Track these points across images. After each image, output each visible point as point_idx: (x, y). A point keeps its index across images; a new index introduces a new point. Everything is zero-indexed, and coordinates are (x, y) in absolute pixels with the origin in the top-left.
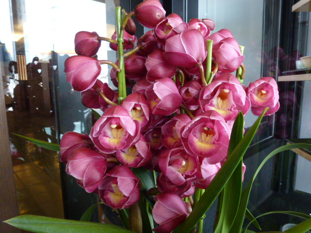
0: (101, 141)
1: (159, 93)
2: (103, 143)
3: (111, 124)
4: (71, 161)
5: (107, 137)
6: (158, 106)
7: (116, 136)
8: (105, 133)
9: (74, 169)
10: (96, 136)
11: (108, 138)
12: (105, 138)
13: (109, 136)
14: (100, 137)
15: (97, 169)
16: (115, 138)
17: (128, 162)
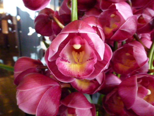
0: (59, 67)
1: (124, 13)
2: (61, 69)
3: (73, 43)
4: (20, 91)
5: (66, 61)
6: (122, 28)
7: (77, 61)
8: (63, 56)
9: (23, 101)
10: (53, 60)
11: (67, 63)
12: (64, 63)
13: (69, 60)
14: (58, 61)
15: (52, 100)
16: (76, 63)
17: (82, 88)
